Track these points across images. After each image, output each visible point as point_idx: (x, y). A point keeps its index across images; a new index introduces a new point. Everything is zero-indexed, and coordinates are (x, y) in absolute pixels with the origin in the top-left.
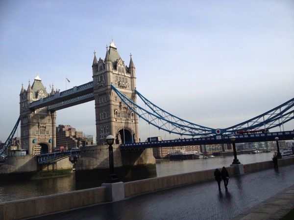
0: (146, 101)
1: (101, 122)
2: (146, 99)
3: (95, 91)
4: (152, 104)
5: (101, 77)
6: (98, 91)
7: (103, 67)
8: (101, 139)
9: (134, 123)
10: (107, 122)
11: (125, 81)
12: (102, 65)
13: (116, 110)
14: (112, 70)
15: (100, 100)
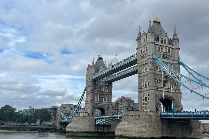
0: (190, 71)
1: (143, 90)
2: (189, 69)
3: (138, 62)
4: (196, 73)
5: (144, 49)
6: (141, 61)
7: (146, 39)
8: (142, 106)
9: (178, 93)
10: (148, 90)
11: (167, 52)
12: (145, 38)
13: (158, 79)
14: (154, 42)
15: (142, 70)
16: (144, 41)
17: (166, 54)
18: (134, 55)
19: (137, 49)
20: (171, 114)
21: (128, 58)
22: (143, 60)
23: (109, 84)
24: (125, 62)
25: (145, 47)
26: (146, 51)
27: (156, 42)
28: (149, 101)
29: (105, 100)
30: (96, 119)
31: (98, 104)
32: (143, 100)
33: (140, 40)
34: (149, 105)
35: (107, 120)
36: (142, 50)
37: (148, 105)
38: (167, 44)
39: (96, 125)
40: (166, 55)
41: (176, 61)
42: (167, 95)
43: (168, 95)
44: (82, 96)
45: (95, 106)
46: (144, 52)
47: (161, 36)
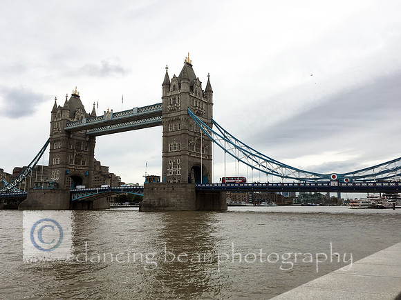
1: (169, 154)
3: (164, 116)
5: (174, 99)
6: (169, 116)
8: (168, 175)
9: (208, 160)
10: (178, 156)
11: (201, 107)
12: (177, 85)
13: (191, 142)
15: (170, 127)
16: (175, 89)
18: (157, 105)
19: (163, 98)
21: (144, 107)
22: (172, 115)
23: (90, 138)
24: (138, 111)
25: (177, 97)
26: (177, 102)
27: (191, 92)
28: (180, 169)
29: (84, 163)
30: (71, 193)
31: (73, 170)
32: (169, 168)
33: (168, 86)
34: (180, 174)
37: (177, 174)
38: (201, 96)
39: (71, 201)
40: (200, 111)
41: (209, 119)
45: (68, 172)
46: (175, 104)
47: (196, 85)
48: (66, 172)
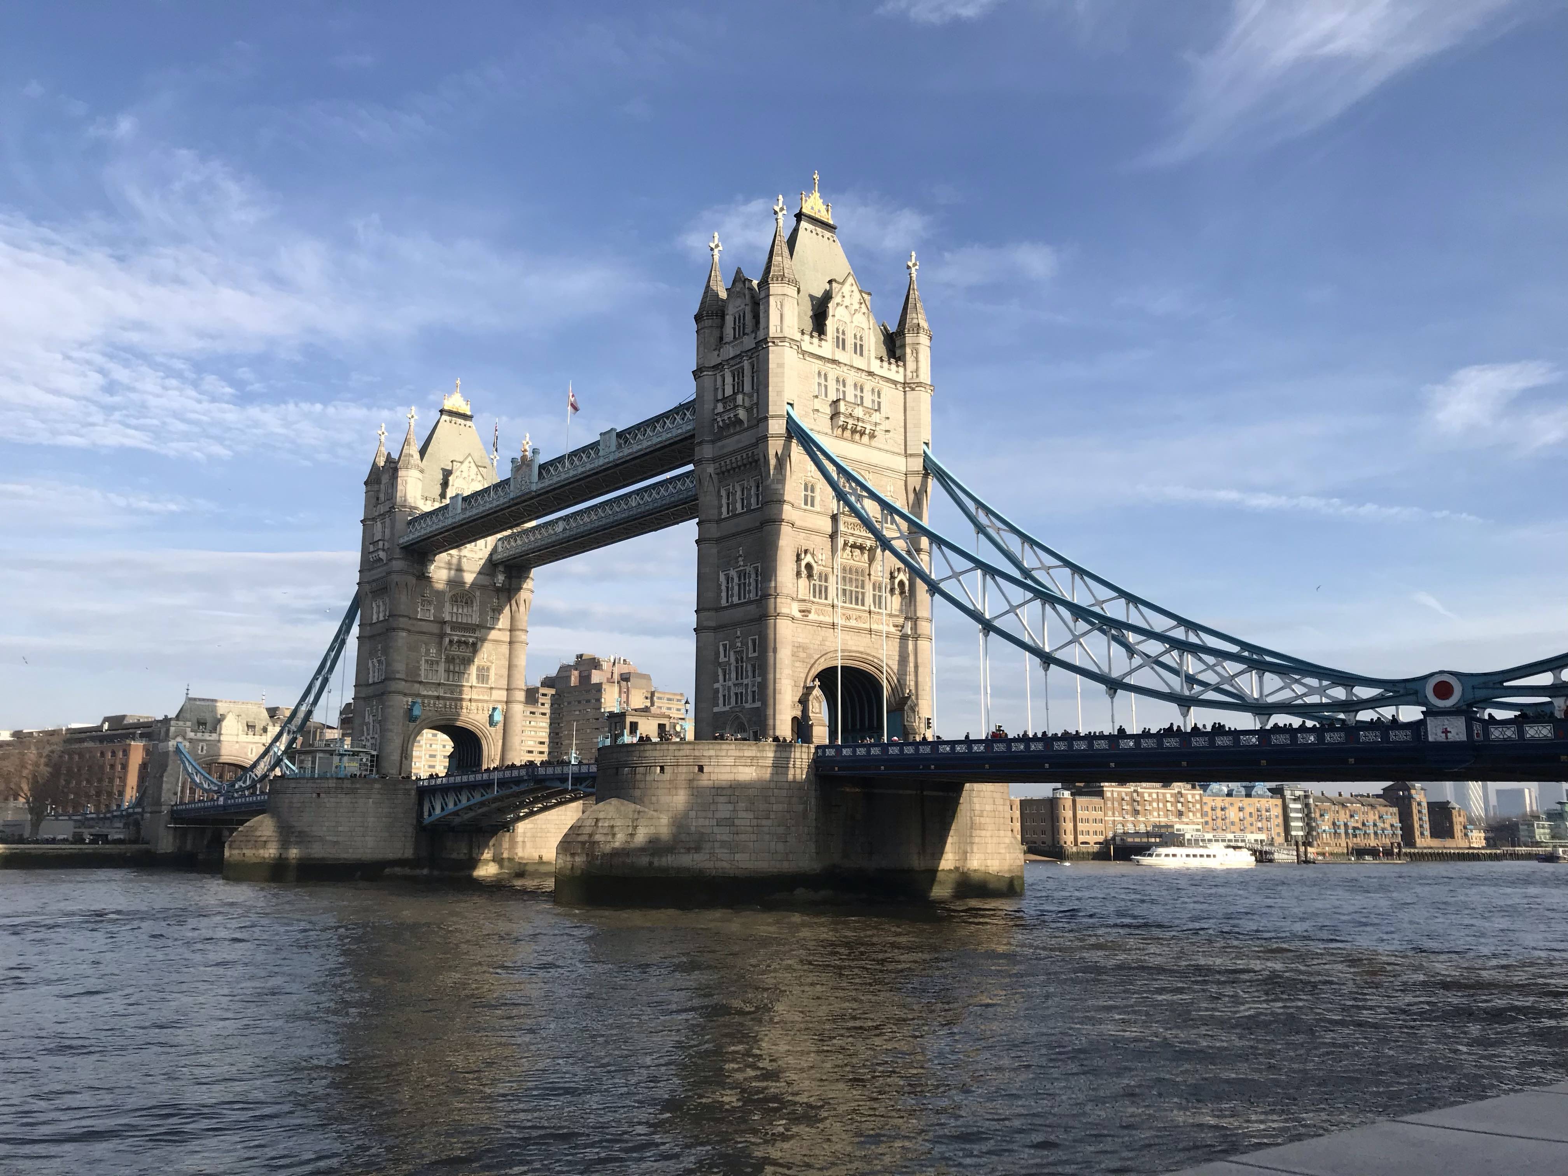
0: (982, 518)
1: (725, 617)
2: (980, 504)
3: (700, 451)
4: (1013, 529)
5: (738, 373)
6: (717, 449)
7: (749, 317)
8: (716, 710)
9: (909, 636)
10: (752, 621)
11: (868, 403)
12: (748, 309)
13: (808, 559)
14: (798, 336)
15: (724, 501)
16: (740, 331)
17: (859, 412)
18: (681, 409)
19: (697, 374)
20: (875, 751)
21: (638, 427)
22: (731, 444)
23: (509, 577)
24: (619, 446)
25: (746, 364)
26: (747, 388)
27: (807, 338)
28: (759, 679)
29: (483, 676)
30: (422, 793)
31: (440, 704)
32: (721, 678)
33: (718, 321)
34: (758, 704)
35: (495, 800)
36: (729, 380)
37: (748, 706)
38: (865, 352)
39: (420, 828)
40: (858, 419)
41: (911, 455)
42: (854, 648)
43: (862, 649)
44: (331, 649)
45: (417, 712)
46: (740, 397)
47: (838, 304)
48: (411, 710)
